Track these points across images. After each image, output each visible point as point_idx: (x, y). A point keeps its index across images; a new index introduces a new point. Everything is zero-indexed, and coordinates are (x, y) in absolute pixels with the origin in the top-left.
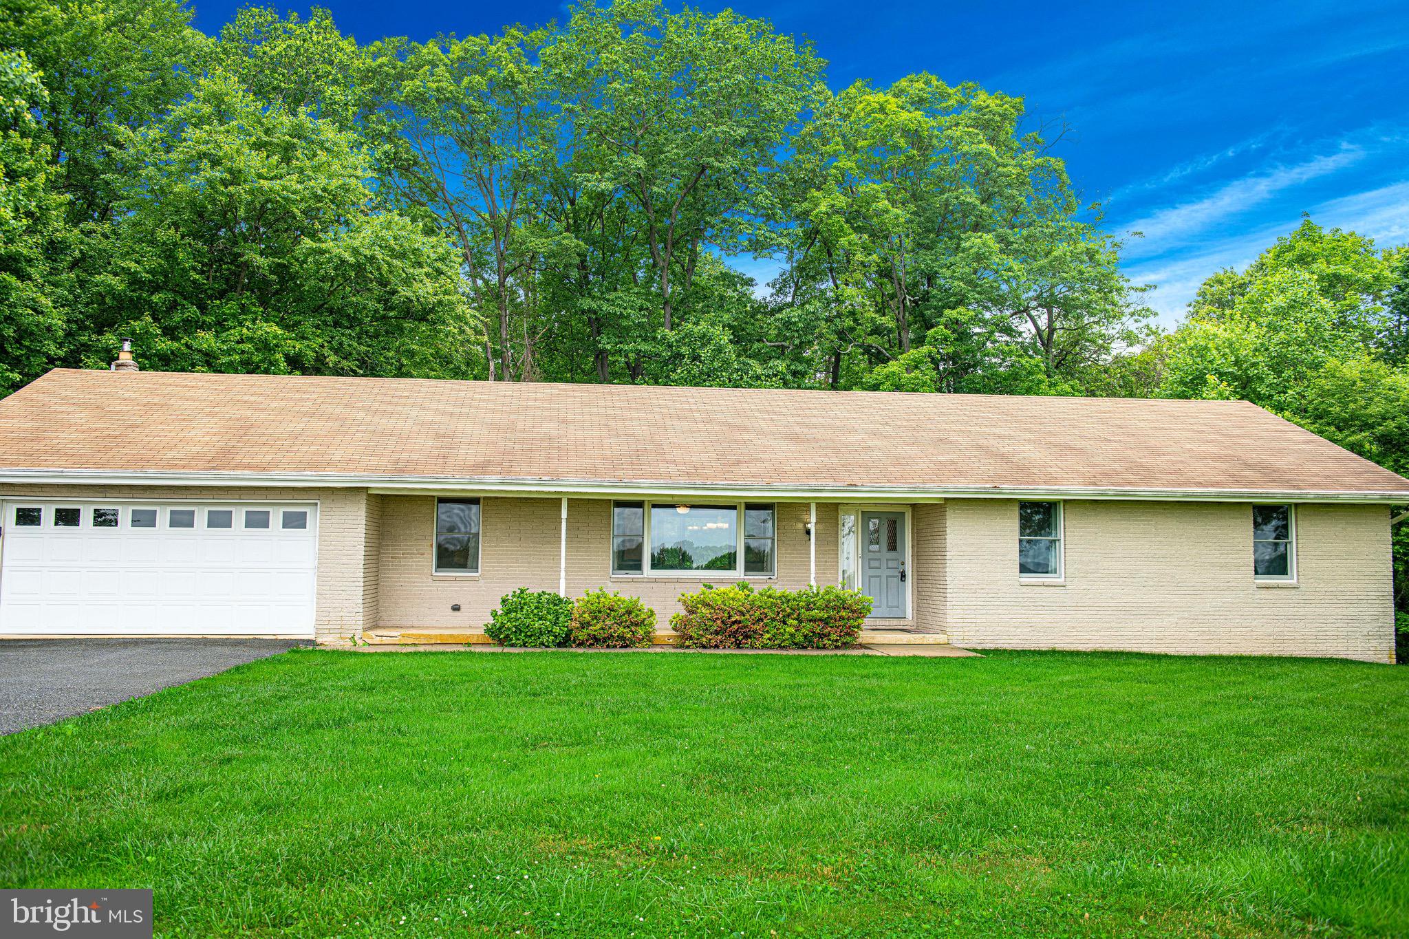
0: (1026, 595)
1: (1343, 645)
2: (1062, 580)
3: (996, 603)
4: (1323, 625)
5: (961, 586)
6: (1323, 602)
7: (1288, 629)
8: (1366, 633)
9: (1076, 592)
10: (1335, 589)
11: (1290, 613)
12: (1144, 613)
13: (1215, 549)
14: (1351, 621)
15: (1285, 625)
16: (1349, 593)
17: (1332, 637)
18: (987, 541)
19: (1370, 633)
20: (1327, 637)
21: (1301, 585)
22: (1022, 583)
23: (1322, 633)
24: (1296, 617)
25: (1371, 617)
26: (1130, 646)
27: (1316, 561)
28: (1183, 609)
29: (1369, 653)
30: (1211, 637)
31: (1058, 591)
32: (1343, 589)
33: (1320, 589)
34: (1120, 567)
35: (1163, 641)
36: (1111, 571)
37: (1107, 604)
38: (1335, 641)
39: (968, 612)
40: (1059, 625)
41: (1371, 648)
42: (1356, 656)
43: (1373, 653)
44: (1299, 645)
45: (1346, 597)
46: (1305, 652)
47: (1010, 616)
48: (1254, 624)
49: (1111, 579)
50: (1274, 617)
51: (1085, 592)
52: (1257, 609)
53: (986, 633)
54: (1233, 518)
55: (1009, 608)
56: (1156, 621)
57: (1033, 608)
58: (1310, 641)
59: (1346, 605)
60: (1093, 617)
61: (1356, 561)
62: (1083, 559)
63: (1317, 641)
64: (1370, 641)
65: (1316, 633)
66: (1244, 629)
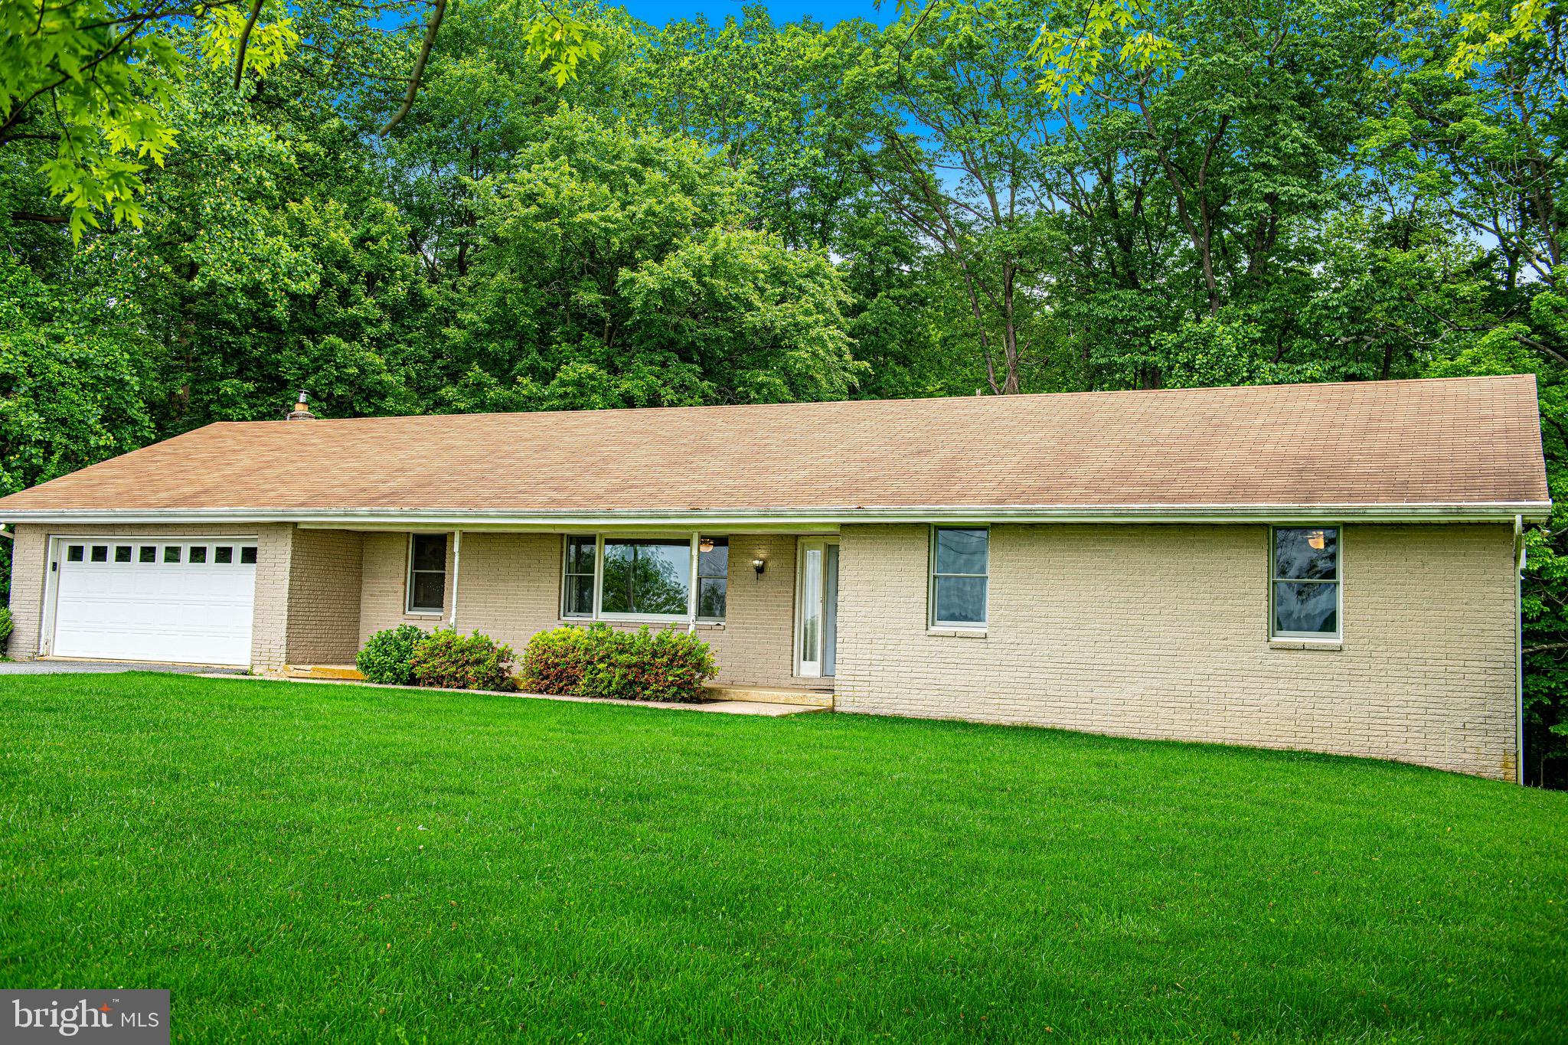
0: (934, 648)
1: (1417, 741)
2: (985, 631)
3: (896, 658)
4: (1382, 709)
5: (853, 635)
6: (1383, 674)
7: (1321, 712)
8: (1460, 725)
9: (1001, 646)
10: (1405, 655)
11: (1325, 688)
12: (1094, 678)
13: (1204, 592)
14: (1432, 705)
15: (1317, 705)
16: (1431, 661)
17: (1398, 728)
18: (887, 578)
19: (1468, 726)
20: (1389, 728)
21: (1346, 648)
22: (928, 633)
23: (1379, 721)
24: (1334, 695)
25: (1470, 701)
26: (1073, 722)
27: (1373, 612)
28: (1152, 675)
29: (1465, 756)
30: (1195, 717)
31: (977, 645)
32: (1420, 655)
33: (1380, 654)
34: (1062, 614)
35: (1121, 719)
36: (1050, 620)
37: (1043, 665)
38: (1402, 735)
39: (862, 667)
40: (975, 689)
41: (1468, 750)
42: (1441, 760)
43: (1471, 756)
44: (1339, 737)
45: (1426, 668)
46: (1349, 748)
47: (913, 675)
48: (1264, 701)
49: (1049, 631)
50: (1298, 693)
51: (1012, 647)
52: (1270, 680)
53: (881, 695)
54: (1235, 547)
55: (913, 664)
56: (1112, 690)
57: (943, 665)
58: (1358, 732)
59: (1426, 681)
60: (1023, 680)
61: (1445, 613)
62: (1012, 603)
63: (1370, 733)
64: (1468, 738)
65: (1367, 721)
66: (1247, 709)
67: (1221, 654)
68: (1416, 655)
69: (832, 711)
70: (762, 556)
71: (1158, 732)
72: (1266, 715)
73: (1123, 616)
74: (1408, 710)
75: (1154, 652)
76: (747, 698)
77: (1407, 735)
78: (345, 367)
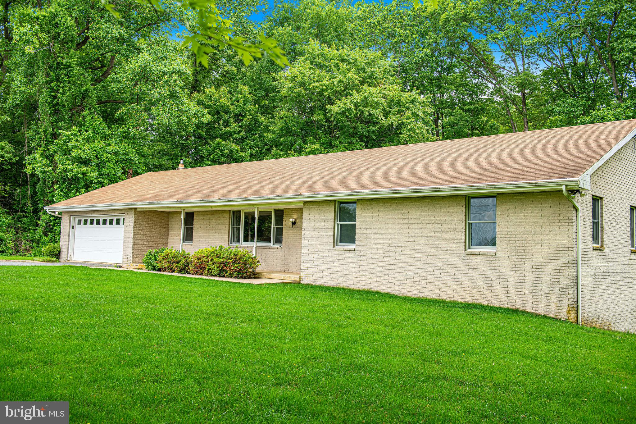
0: (335, 255)
1: (529, 299)
2: (354, 247)
3: (322, 260)
4: (513, 284)
5: (307, 250)
6: (514, 266)
7: (487, 285)
8: (548, 292)
9: (360, 254)
10: (524, 257)
11: (488, 273)
12: (396, 268)
13: (439, 228)
14: (535, 282)
15: (485, 281)
16: (535, 260)
17: (520, 293)
18: (319, 225)
19: (552, 292)
20: (516, 293)
21: (497, 254)
22: (334, 248)
23: (512, 289)
24: (492, 277)
25: (552, 280)
26: (387, 289)
27: (509, 236)
28: (418, 267)
29: (550, 307)
30: (435, 287)
31: (351, 254)
32: (530, 257)
33: (512, 257)
34: (383, 240)
35: (405, 287)
36: (378, 242)
37: (376, 262)
38: (522, 296)
39: (310, 264)
40: (350, 273)
41: (552, 304)
42: (539, 309)
43: (553, 307)
44: (494, 297)
45: (533, 264)
46: (498, 303)
47: (328, 267)
48: (462, 280)
49: (378, 247)
50: (477, 276)
51: (365, 254)
52: (466, 270)
53: (317, 276)
54: (451, 206)
55: (328, 262)
56: (402, 274)
57: (339, 263)
58: (503, 295)
59: (533, 270)
60: (368, 270)
61: (541, 236)
62: (364, 235)
63: (508, 295)
64: (552, 298)
65: (507, 289)
66: (456, 283)
67: (446, 257)
68: (528, 257)
69: (299, 283)
70: (295, 217)
71: (420, 294)
72: (464, 286)
73: (407, 240)
74: (524, 284)
75: (418, 256)
76: (270, 277)
77: (524, 296)
78: (224, 150)
